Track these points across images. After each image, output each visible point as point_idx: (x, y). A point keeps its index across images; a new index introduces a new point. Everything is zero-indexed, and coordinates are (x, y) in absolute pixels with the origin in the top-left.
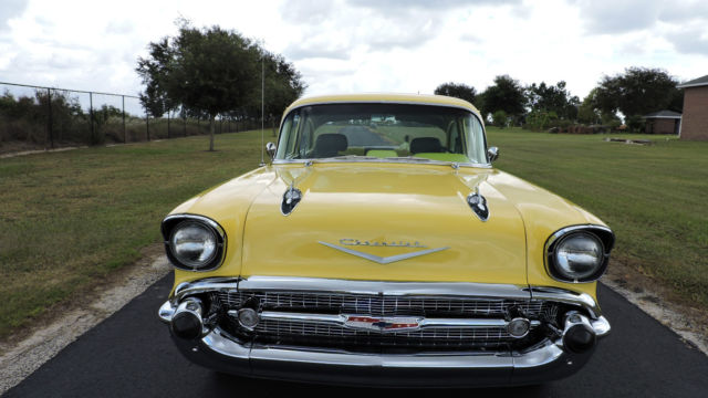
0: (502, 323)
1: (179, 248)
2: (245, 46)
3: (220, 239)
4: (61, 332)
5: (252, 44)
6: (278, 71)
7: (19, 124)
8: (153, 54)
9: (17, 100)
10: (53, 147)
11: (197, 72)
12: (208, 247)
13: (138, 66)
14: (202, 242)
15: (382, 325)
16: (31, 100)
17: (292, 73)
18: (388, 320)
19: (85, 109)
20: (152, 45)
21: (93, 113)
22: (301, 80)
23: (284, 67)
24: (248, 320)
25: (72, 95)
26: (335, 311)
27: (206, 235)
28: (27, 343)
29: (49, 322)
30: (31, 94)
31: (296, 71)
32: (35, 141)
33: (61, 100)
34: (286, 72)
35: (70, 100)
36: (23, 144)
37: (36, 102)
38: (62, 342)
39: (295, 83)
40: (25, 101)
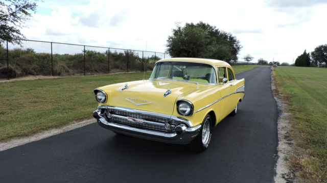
0: (164, 124)
2: (213, 29)
5: (216, 29)
6: (228, 40)
7: (117, 63)
8: (174, 34)
9: (118, 54)
10: (128, 71)
13: (168, 39)
15: (134, 120)
16: (123, 54)
17: (235, 41)
18: (136, 119)
19: (141, 57)
20: (174, 30)
21: (143, 59)
22: (239, 44)
23: (231, 38)
24: (109, 115)
25: (136, 52)
26: (126, 116)
30: (123, 52)
31: (237, 40)
32: (121, 69)
33: (132, 54)
34: (232, 40)
35: (135, 54)
36: (118, 70)
37: (125, 55)
39: (237, 46)
40: (121, 54)
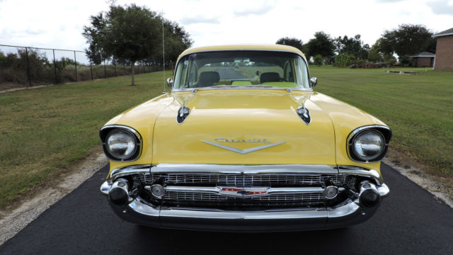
0: (320, 189)
1: (111, 147)
2: (153, 16)
3: (138, 141)
4: (40, 203)
5: (157, 15)
6: (174, 32)
7: (8, 71)
8: (93, 23)
9: (6, 55)
10: (31, 86)
11: (122, 34)
12: (131, 146)
13: (84, 31)
14: (126, 143)
15: (243, 192)
16: (15, 55)
17: (183, 34)
18: (247, 189)
19: (50, 60)
20: (92, 17)
21: (56, 63)
22: (189, 38)
23: (178, 30)
24: (158, 192)
25: (42, 51)
26: (213, 185)
27: (129, 138)
28: (18, 211)
29: (32, 197)
30: (15, 51)
31: (186, 32)
32: (19, 82)
33: (34, 55)
34: (180, 33)
35: (40, 55)
36: (12, 84)
37: (19, 57)
38: (41, 209)
39: (186, 40)
40: (11, 56)
